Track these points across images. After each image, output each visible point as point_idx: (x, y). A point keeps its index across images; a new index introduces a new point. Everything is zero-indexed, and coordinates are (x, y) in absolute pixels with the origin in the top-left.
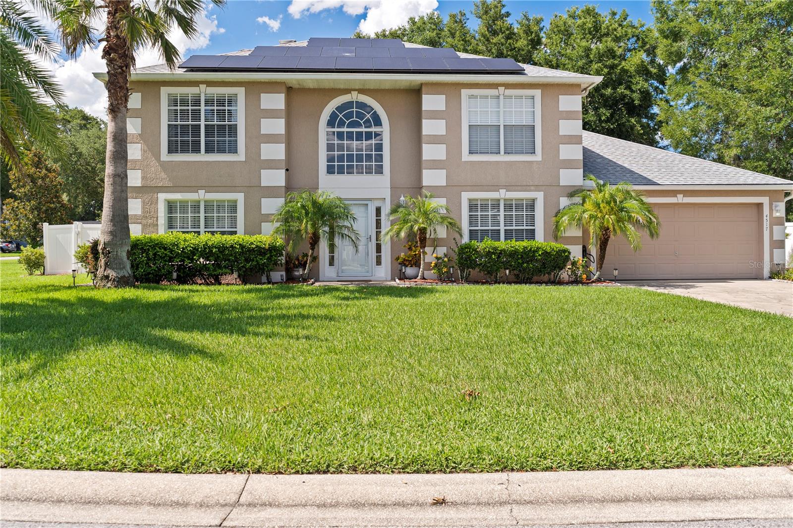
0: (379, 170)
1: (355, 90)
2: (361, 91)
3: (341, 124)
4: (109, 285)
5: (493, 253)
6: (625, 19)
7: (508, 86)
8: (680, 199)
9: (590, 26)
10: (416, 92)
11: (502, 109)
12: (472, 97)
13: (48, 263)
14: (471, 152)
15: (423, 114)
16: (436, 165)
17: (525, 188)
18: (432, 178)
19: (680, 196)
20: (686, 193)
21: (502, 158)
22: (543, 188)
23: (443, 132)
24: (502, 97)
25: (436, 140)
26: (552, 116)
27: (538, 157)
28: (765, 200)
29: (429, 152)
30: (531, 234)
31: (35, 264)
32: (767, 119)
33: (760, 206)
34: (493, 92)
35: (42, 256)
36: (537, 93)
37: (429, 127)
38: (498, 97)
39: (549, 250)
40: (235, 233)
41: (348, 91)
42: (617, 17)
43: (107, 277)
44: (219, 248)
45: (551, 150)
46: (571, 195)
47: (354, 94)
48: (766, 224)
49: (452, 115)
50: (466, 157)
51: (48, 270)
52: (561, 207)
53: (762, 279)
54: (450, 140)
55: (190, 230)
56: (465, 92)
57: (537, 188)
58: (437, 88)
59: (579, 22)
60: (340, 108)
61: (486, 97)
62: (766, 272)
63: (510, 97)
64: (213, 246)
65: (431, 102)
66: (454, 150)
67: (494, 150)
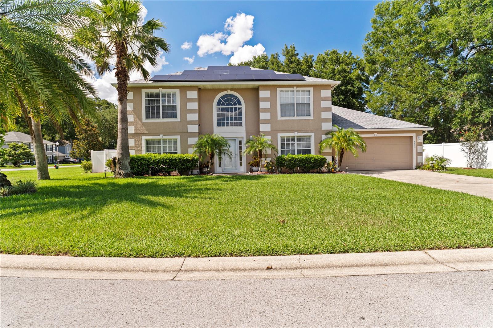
0: (241, 124)
1: (229, 89)
2: (232, 90)
3: (223, 104)
4: (121, 177)
5: (292, 160)
6: (351, 55)
7: (298, 86)
8: (376, 135)
9: (335, 58)
10: (256, 90)
11: (295, 97)
12: (282, 91)
13: (94, 168)
14: (281, 116)
15: (260, 99)
16: (266, 122)
17: (306, 131)
18: (264, 127)
19: (376, 134)
20: (379, 132)
21: (296, 118)
22: (314, 131)
23: (269, 107)
24: (295, 91)
25: (265, 110)
26: (318, 99)
27: (312, 117)
28: (414, 135)
29: (263, 116)
30: (309, 151)
31: (88, 168)
33: (411, 137)
34: (291, 89)
35: (91, 165)
36: (311, 89)
37: (263, 105)
38: (293, 91)
39: (317, 158)
40: (177, 153)
41: (226, 90)
42: (347, 54)
43: (120, 173)
44: (169, 160)
45: (318, 114)
46: (327, 134)
47: (229, 91)
48: (414, 145)
49: (273, 100)
50: (279, 118)
51: (94, 171)
52: (322, 139)
53: (412, 169)
54: (272, 111)
55: (156, 152)
56: (278, 89)
57: (311, 131)
58: (266, 87)
59: (330, 57)
60: (223, 97)
61: (288, 91)
62: (414, 166)
63: (299, 91)
64: (167, 159)
65: (263, 94)
66: (274, 115)
67: (292, 115)
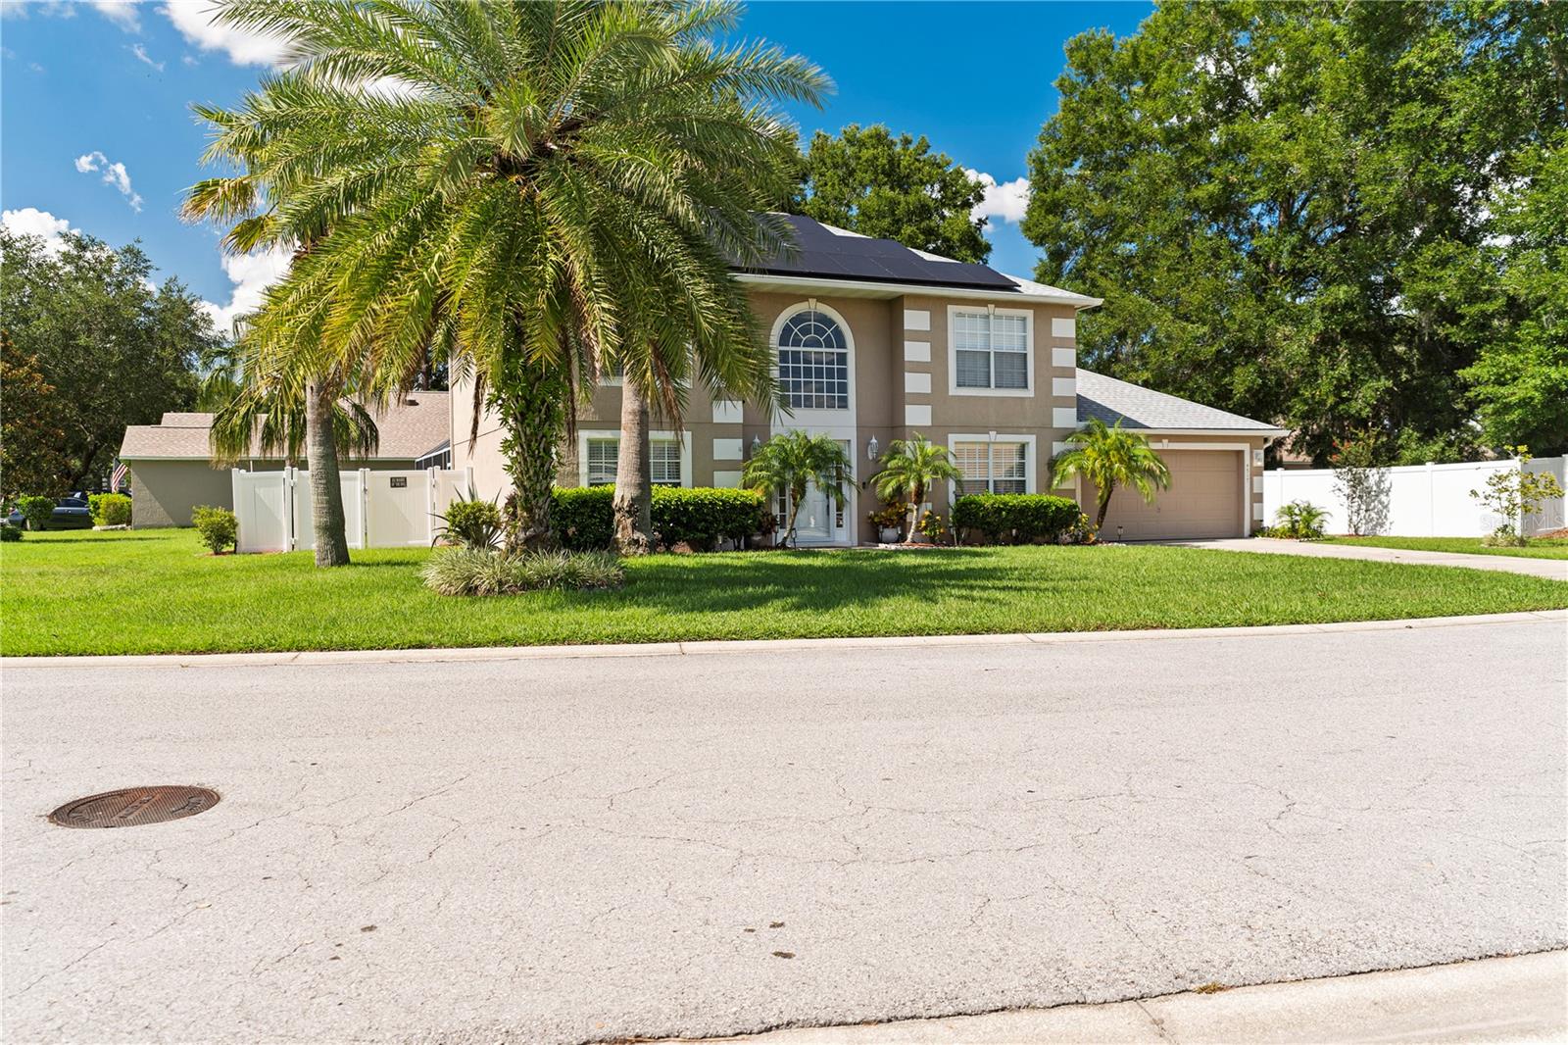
0: (843, 403)
1: (813, 297)
2: (821, 299)
3: (797, 343)
5: (1003, 509)
7: (999, 304)
8: (1166, 445)
10: (893, 307)
11: (992, 332)
12: (960, 315)
13: (242, 534)
14: (959, 385)
15: (906, 335)
16: (920, 399)
17: (1017, 430)
18: (916, 416)
19: (1165, 441)
20: (1173, 438)
21: (992, 392)
22: (1036, 430)
23: (927, 358)
24: (992, 317)
25: (919, 367)
26: (1046, 342)
27: (1030, 393)
28: (1245, 447)
29: (915, 383)
30: (1021, 487)
32: (1196, 339)
33: (1240, 454)
34: (982, 310)
36: (1029, 314)
37: (915, 352)
38: (988, 317)
39: (1061, 506)
40: (679, 484)
41: (804, 298)
45: (1044, 386)
46: (1064, 439)
47: (812, 302)
48: (1247, 474)
49: (937, 336)
50: (953, 390)
51: (243, 545)
52: (1055, 453)
53: (1242, 537)
54: (935, 369)
56: (951, 309)
57: (1029, 430)
58: (920, 302)
60: (797, 320)
61: (974, 316)
62: (1247, 530)
63: (1000, 317)
65: (915, 320)
66: (940, 382)
67: (982, 383)
